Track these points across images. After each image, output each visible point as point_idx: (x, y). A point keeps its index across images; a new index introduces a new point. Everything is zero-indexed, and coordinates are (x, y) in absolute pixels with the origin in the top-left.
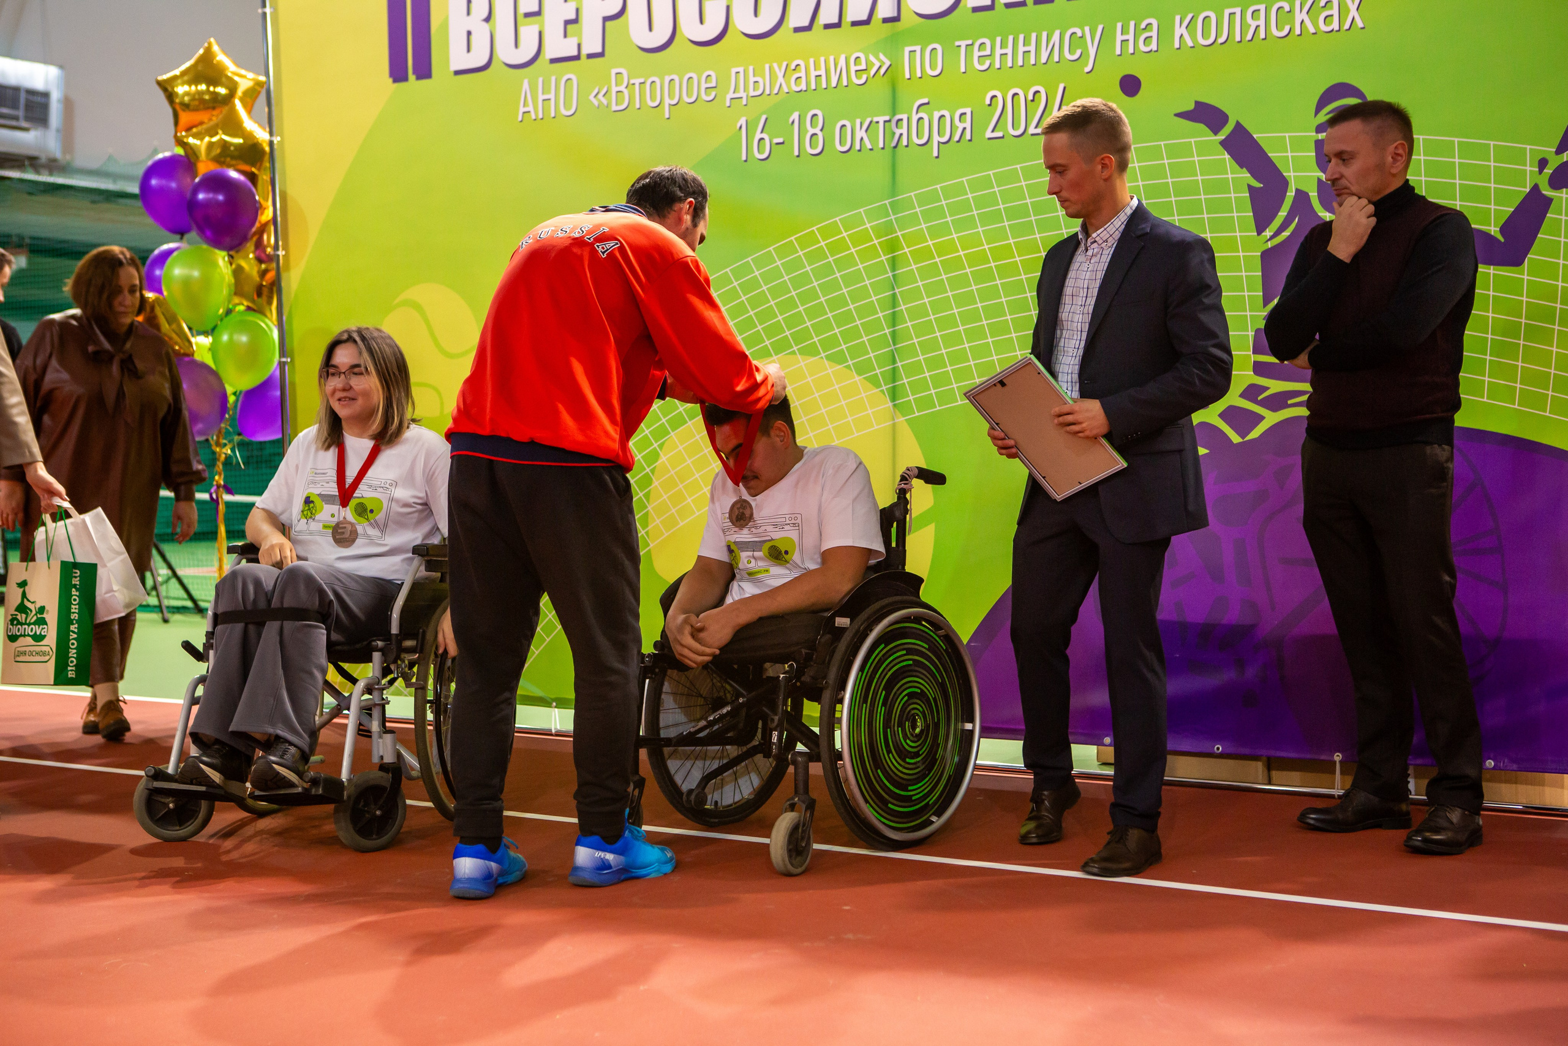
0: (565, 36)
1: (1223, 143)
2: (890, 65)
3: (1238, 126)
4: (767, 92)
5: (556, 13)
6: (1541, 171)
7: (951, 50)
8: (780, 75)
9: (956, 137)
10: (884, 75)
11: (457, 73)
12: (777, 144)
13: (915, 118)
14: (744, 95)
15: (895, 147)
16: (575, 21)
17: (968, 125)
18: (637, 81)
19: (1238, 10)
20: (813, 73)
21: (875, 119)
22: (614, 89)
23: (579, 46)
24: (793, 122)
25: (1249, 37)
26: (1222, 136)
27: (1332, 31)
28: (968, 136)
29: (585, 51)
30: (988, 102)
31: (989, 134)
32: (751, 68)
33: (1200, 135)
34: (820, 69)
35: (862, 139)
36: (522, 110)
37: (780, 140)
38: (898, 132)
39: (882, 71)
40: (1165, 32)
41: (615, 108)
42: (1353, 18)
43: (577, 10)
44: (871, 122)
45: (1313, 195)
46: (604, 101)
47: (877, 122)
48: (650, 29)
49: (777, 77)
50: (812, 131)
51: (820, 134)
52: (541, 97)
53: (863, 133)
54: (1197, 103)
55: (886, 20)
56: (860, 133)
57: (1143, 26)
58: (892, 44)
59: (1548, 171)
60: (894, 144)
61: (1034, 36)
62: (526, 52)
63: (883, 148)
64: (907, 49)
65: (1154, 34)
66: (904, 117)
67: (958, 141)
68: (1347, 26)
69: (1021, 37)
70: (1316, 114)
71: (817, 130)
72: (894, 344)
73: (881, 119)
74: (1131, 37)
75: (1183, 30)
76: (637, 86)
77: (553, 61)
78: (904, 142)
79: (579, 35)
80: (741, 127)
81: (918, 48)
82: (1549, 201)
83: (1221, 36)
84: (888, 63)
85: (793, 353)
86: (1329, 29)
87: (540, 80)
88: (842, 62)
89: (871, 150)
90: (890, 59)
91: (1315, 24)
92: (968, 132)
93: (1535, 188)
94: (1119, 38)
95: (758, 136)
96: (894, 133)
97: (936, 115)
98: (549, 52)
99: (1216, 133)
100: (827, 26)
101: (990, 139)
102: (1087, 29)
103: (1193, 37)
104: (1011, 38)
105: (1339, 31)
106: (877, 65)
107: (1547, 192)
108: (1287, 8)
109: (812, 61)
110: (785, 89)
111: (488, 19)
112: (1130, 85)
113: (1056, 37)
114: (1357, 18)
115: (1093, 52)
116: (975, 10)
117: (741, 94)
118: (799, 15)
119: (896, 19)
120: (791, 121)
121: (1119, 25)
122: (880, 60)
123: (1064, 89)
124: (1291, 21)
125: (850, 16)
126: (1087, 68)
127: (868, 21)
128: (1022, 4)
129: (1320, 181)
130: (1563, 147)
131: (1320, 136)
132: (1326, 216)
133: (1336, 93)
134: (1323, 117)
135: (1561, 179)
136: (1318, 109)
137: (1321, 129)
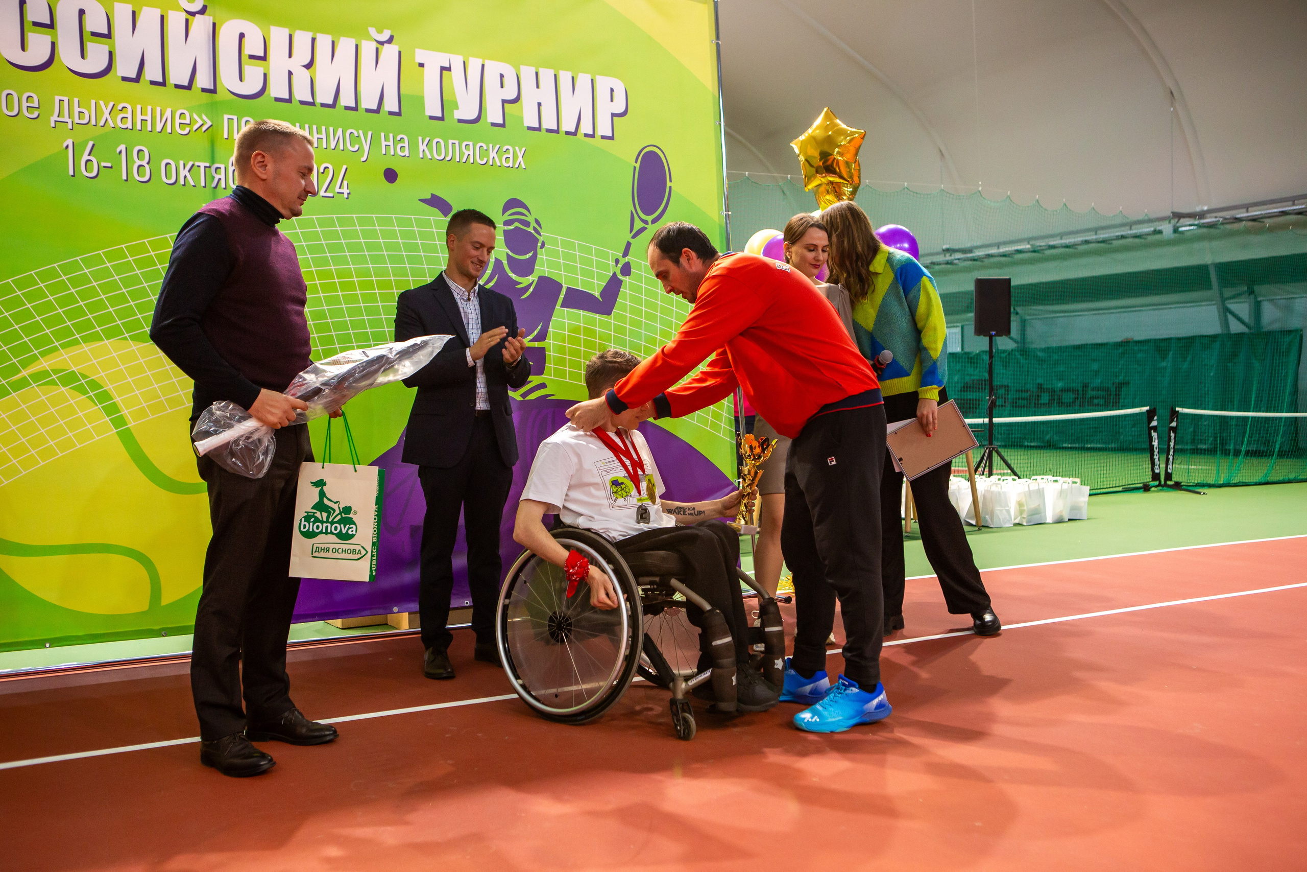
2: (212, 125)
4: (93, 122)
6: (616, 266)
8: (107, 111)
10: (205, 131)
12: (105, 167)
14: (70, 121)
15: (215, 187)
19: (456, 142)
20: (139, 118)
21: (197, 164)
24: (120, 152)
25: (464, 160)
26: (448, 217)
27: (509, 167)
32: (76, 100)
33: (433, 214)
34: (146, 115)
35: (185, 177)
37: (109, 165)
38: (217, 177)
39: (204, 128)
40: (413, 145)
42: (520, 162)
44: (193, 165)
45: (505, 262)
47: (199, 166)
49: (103, 113)
50: (138, 163)
51: (147, 166)
53: (186, 172)
54: (432, 195)
55: (204, 90)
56: (183, 173)
57: (398, 138)
58: (213, 109)
59: (620, 266)
60: (214, 185)
61: (323, 128)
63: (205, 187)
64: (226, 117)
65: (406, 145)
66: (223, 167)
68: (517, 166)
69: (315, 127)
70: (503, 214)
71: (144, 163)
73: (202, 165)
74: (391, 143)
75: (424, 147)
78: (222, 184)
80: (67, 147)
81: (235, 118)
82: (621, 282)
83: (448, 156)
84: (209, 123)
86: (507, 165)
88: (168, 114)
89: (194, 186)
90: (212, 122)
91: (501, 161)
93: (615, 274)
94: (384, 143)
95: (86, 157)
96: (214, 177)
99: (444, 215)
100: (152, 83)
102: (361, 132)
103: (431, 153)
104: (307, 126)
105: (512, 167)
106: (200, 123)
107: (620, 277)
108: (485, 148)
109: (139, 107)
110: (111, 124)
112: (391, 175)
113: (339, 132)
114: (522, 163)
115: (366, 148)
116: (277, 99)
117: (66, 119)
118: (125, 67)
119: (213, 91)
120: (118, 151)
121: (382, 134)
122: (202, 120)
123: (347, 169)
124: (488, 156)
125: (173, 79)
126: (364, 159)
127: (189, 87)
128: (313, 104)
129: (508, 255)
130: (625, 254)
131: (506, 228)
132: (513, 276)
133: (513, 203)
134: (507, 217)
135: (626, 270)
136: (504, 213)
137: (507, 223)
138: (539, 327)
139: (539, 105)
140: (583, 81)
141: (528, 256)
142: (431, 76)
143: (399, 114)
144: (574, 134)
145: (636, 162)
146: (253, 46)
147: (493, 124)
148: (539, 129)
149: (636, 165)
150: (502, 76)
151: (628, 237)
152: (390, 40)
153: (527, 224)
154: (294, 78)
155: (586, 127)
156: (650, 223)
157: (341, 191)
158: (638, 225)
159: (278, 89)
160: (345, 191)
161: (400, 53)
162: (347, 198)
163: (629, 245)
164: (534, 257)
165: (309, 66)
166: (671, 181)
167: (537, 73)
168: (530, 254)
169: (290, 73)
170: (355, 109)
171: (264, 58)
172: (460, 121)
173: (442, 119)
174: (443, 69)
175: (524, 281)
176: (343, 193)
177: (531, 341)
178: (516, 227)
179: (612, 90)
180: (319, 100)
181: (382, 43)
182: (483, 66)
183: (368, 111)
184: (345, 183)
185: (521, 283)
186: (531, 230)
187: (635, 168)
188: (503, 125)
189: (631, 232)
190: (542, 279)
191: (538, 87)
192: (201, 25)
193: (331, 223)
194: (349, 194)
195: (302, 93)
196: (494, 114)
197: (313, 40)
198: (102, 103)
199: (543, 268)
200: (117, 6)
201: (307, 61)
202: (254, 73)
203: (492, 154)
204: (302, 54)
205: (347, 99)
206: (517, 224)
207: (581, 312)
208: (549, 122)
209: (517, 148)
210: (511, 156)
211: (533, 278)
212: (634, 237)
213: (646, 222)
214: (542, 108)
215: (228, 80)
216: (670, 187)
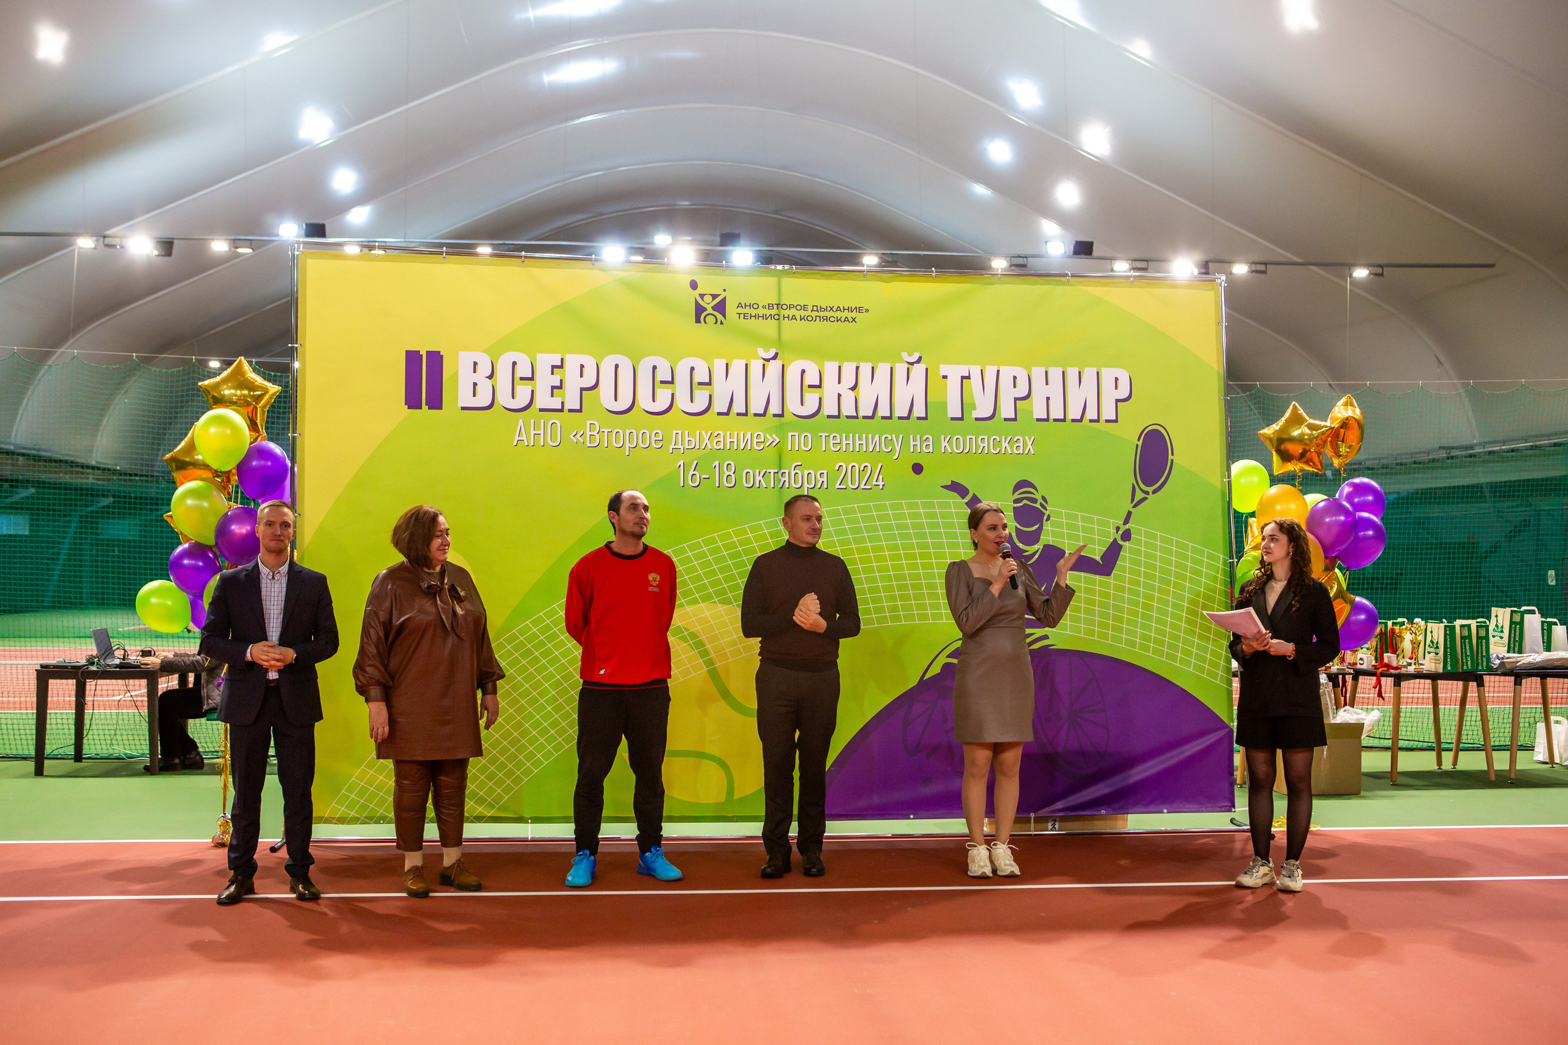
0: (552, 396)
1: (966, 503)
2: (779, 442)
3: (974, 495)
4: (697, 447)
5: (545, 380)
6: (1117, 533)
7: (816, 438)
8: (707, 438)
9: (818, 486)
10: (774, 446)
11: (463, 408)
12: (704, 478)
13: (793, 473)
14: (682, 448)
15: (781, 488)
16: (560, 387)
17: (825, 480)
18: (606, 431)
19: (974, 437)
20: (729, 440)
21: (768, 471)
22: (588, 433)
23: (563, 403)
24: (715, 467)
25: (980, 452)
26: (967, 500)
27: (1020, 454)
28: (825, 486)
29: (566, 407)
30: (837, 468)
31: (837, 486)
32: (687, 433)
33: (954, 498)
34: (734, 438)
35: (760, 481)
36: (517, 438)
37: (707, 477)
38: (783, 479)
39: (774, 444)
40: (936, 443)
41: (588, 445)
43: (561, 381)
44: (766, 472)
45: (1013, 534)
46: (581, 440)
47: (770, 472)
48: (616, 400)
49: (704, 440)
50: (727, 473)
51: (733, 476)
52: (533, 432)
53: (760, 478)
55: (775, 415)
56: (758, 478)
57: (925, 438)
58: (781, 430)
59: (1120, 532)
60: (780, 486)
61: (864, 435)
62: (522, 400)
63: (773, 488)
64: (790, 434)
65: (931, 443)
66: (787, 471)
67: (820, 488)
68: (1027, 453)
69: (857, 435)
70: (1013, 494)
71: (731, 473)
73: (772, 471)
74: (918, 443)
75: (946, 443)
76: (606, 433)
77: (541, 410)
78: (787, 485)
79: (563, 396)
80: (680, 466)
81: (797, 434)
82: (1121, 546)
83: (966, 449)
85: (715, 602)
86: (1018, 453)
87: (532, 421)
88: (748, 436)
89: (766, 488)
90: (779, 438)
91: (1012, 450)
92: (825, 483)
93: (1115, 540)
94: (912, 443)
95: (692, 472)
96: (780, 480)
97: (806, 472)
98: (540, 405)
99: (963, 498)
100: (739, 414)
101: (838, 488)
102: (894, 436)
103: (952, 448)
104: (851, 435)
105: (1023, 454)
106: (771, 440)
107: (1120, 542)
108: (998, 439)
109: (728, 433)
110: (709, 447)
111: (491, 377)
112: (918, 469)
113: (877, 438)
114: (1031, 449)
115: (898, 449)
116: (829, 417)
117: (680, 446)
118: (720, 405)
119: (782, 415)
120: (713, 466)
121: (911, 436)
122: (773, 438)
123: (882, 466)
124: (1001, 447)
125: (753, 410)
126: (896, 457)
127: (764, 415)
128: (856, 417)
129: (1017, 528)
130: (1126, 522)
131: (1016, 505)
132: (1021, 546)
133: (1022, 484)
134: (1016, 496)
135: (1127, 536)
136: (1014, 492)
137: (1016, 501)
139: (1048, 399)
140: (1089, 375)
141: (1034, 528)
142: (953, 384)
143: (926, 418)
144: (1081, 420)
145: (1139, 440)
146: (812, 378)
147: (1006, 420)
148: (1047, 420)
149: (1138, 443)
150: (1015, 378)
151: (1129, 507)
152: (919, 361)
153: (1035, 501)
154: (842, 399)
155: (1091, 414)
156: (1151, 493)
157: (877, 483)
158: (1139, 495)
159: (830, 408)
160: (881, 483)
161: (927, 369)
162: (882, 489)
163: (1129, 514)
164: (1041, 529)
165: (853, 388)
166: (1173, 454)
167: (1046, 372)
168: (1037, 526)
169: (839, 395)
170: (890, 418)
171: (820, 386)
172: (977, 419)
173: (962, 419)
174: (963, 378)
175: (1031, 549)
176: (879, 485)
178: (1025, 504)
179: (1117, 379)
180: (861, 414)
181: (912, 364)
182: (998, 371)
183: (900, 418)
184: (881, 477)
185: (1027, 551)
186: (1038, 505)
187: (1137, 445)
188: (1015, 419)
189: (1132, 503)
190: (1048, 548)
191: (1047, 384)
192: (774, 368)
193: (868, 509)
194: (883, 485)
195: (848, 409)
196: (1006, 410)
197: (857, 368)
198: (703, 432)
199: (1047, 538)
200: (716, 360)
201: (852, 384)
202: (812, 398)
204: (849, 379)
205: (883, 411)
206: (1025, 502)
207: (1083, 574)
208: (1057, 412)
209: (1027, 438)
210: (1021, 444)
211: (1038, 547)
212: (1134, 507)
213: (1147, 493)
214: (1050, 402)
215: (793, 406)
216: (1172, 460)
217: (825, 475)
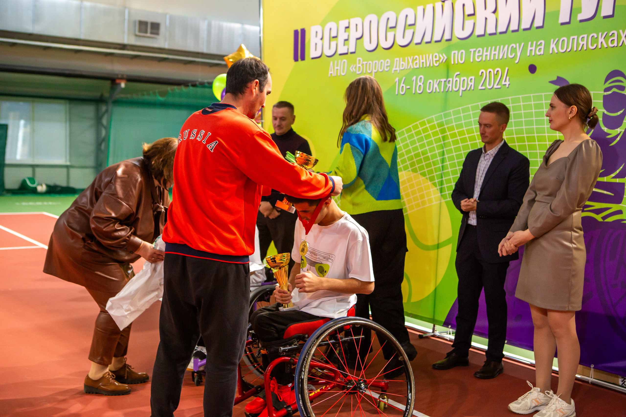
0: (344, 45)
2: (447, 59)
4: (406, 68)
5: (342, 37)
7: (468, 53)
8: (410, 61)
9: (468, 88)
10: (444, 63)
11: (313, 58)
12: (408, 89)
13: (454, 80)
15: (447, 91)
16: (347, 40)
17: (473, 83)
18: (365, 63)
19: (576, 37)
20: (421, 61)
22: (358, 65)
23: (348, 49)
25: (580, 49)
27: (614, 46)
28: (472, 88)
29: (350, 51)
30: (480, 74)
31: (480, 87)
32: (401, 59)
34: (423, 60)
35: (436, 88)
36: (331, 73)
37: (409, 87)
38: (448, 85)
39: (444, 61)
40: (547, 45)
41: (358, 73)
42: (623, 41)
43: (348, 36)
44: (440, 81)
45: (601, 119)
46: (354, 70)
48: (370, 43)
49: (409, 63)
50: (419, 84)
51: (422, 85)
52: (336, 68)
54: (558, 77)
55: (447, 40)
56: (435, 86)
57: (539, 43)
58: (448, 51)
61: (498, 47)
62: (332, 51)
63: (443, 92)
64: (453, 52)
65: (542, 47)
66: (451, 79)
67: (469, 90)
68: (620, 44)
69: (493, 48)
70: (604, 84)
72: (443, 170)
73: (443, 80)
74: (533, 48)
75: (554, 46)
76: (365, 65)
77: (340, 54)
78: (450, 90)
79: (348, 45)
80: (396, 82)
81: (456, 52)
83: (568, 48)
84: (446, 57)
85: (410, 171)
86: (613, 46)
87: (336, 62)
88: (431, 57)
89: (439, 92)
91: (607, 43)
92: (473, 86)
94: (529, 48)
95: (402, 85)
97: (462, 79)
98: (340, 52)
100: (427, 43)
101: (480, 89)
102: (518, 45)
103: (557, 48)
104: (490, 48)
105: (617, 46)
106: (442, 58)
108: (596, 36)
109: (421, 56)
110: (412, 67)
111: (322, 39)
112: (532, 69)
113: (506, 48)
115: (519, 55)
116: (478, 36)
117: (398, 69)
118: (417, 39)
119: (450, 40)
120: (413, 79)
121: (530, 43)
122: (443, 57)
123: (508, 70)
124: (597, 42)
125: (435, 38)
126: (517, 61)
127: (440, 41)
128: (495, 34)
129: (604, 114)
131: (606, 93)
132: (605, 129)
133: (614, 74)
134: (607, 85)
136: (606, 81)
137: (606, 90)
138: (621, 167)
141: (619, 113)
143: (542, 27)
146: (469, 9)
147: (605, 17)
153: (623, 88)
154: (488, 21)
157: (505, 83)
159: (479, 31)
160: (507, 83)
162: (508, 87)
165: (494, 12)
168: (622, 112)
169: (486, 19)
170: (517, 30)
171: (474, 14)
172: (581, 21)
173: (569, 23)
175: (613, 133)
176: (506, 85)
177: (614, 178)
178: (614, 92)
180: (499, 30)
183: (524, 30)
184: (508, 78)
185: (609, 134)
186: (624, 92)
188: (612, 16)
194: (509, 85)
195: (491, 29)
196: (606, 9)
200: (419, 8)
201: (493, 9)
202: (469, 24)
203: (601, 40)
204: (491, 6)
205: (514, 26)
209: (621, 31)
210: (615, 38)
211: (621, 130)
215: (457, 31)
217: (473, 80)
